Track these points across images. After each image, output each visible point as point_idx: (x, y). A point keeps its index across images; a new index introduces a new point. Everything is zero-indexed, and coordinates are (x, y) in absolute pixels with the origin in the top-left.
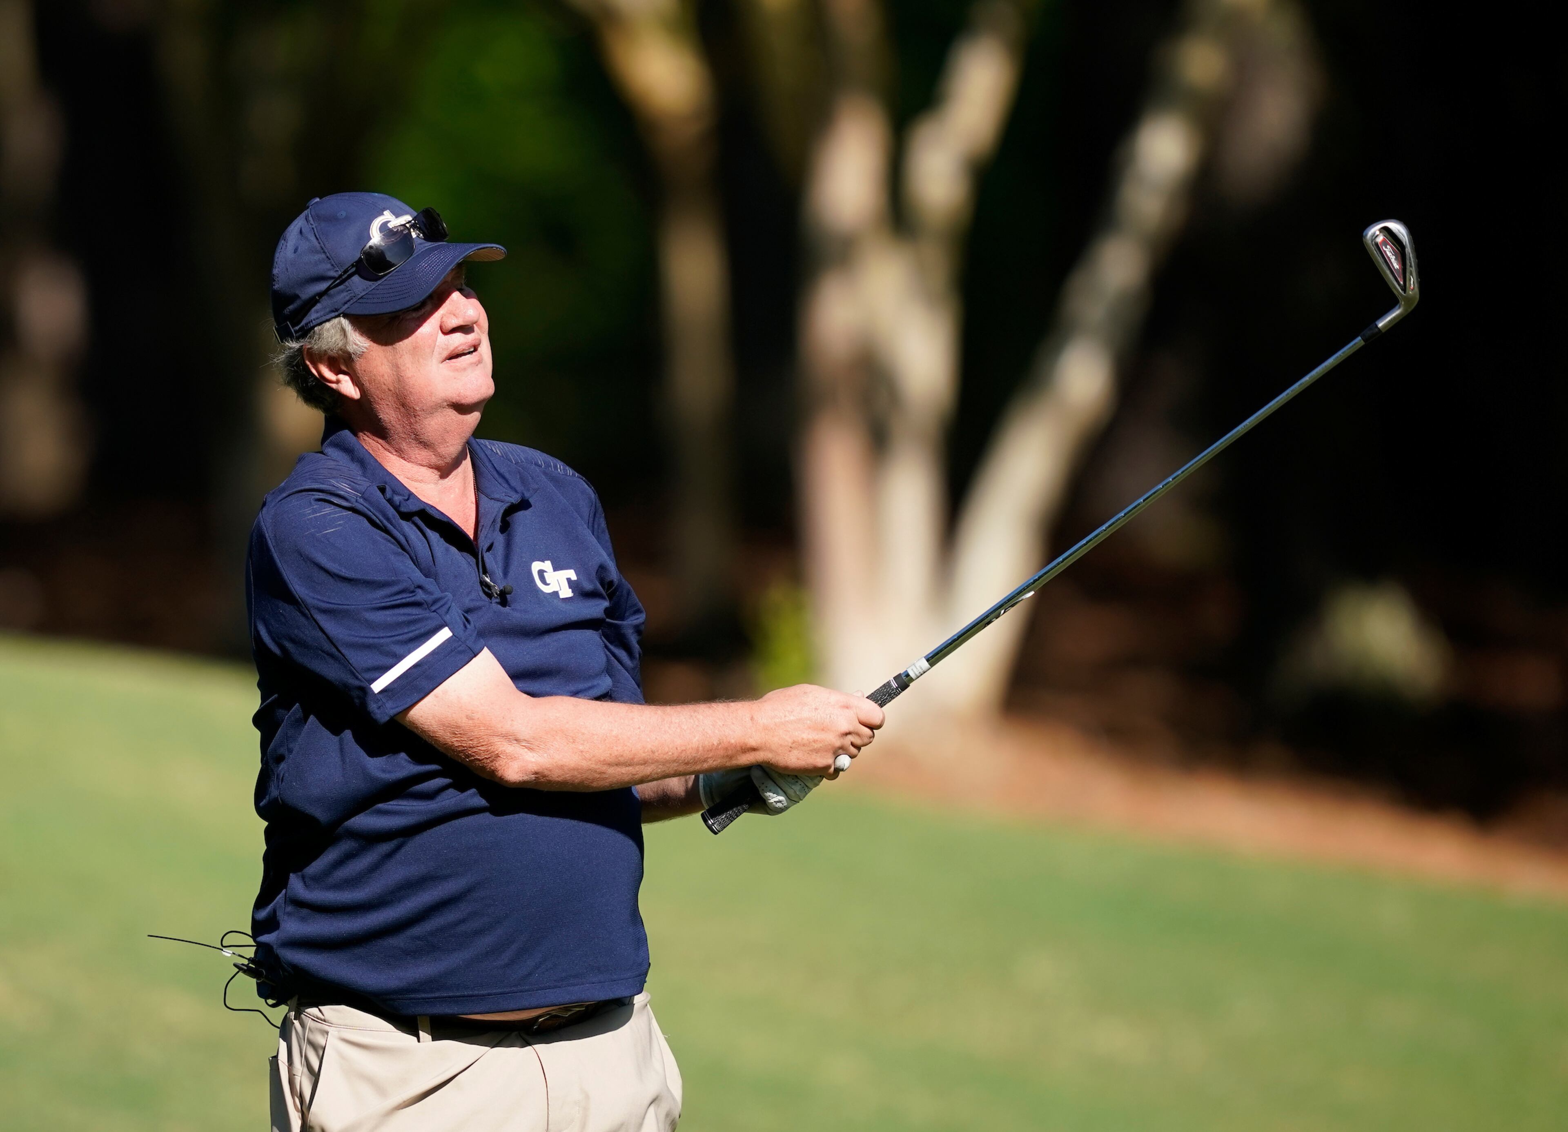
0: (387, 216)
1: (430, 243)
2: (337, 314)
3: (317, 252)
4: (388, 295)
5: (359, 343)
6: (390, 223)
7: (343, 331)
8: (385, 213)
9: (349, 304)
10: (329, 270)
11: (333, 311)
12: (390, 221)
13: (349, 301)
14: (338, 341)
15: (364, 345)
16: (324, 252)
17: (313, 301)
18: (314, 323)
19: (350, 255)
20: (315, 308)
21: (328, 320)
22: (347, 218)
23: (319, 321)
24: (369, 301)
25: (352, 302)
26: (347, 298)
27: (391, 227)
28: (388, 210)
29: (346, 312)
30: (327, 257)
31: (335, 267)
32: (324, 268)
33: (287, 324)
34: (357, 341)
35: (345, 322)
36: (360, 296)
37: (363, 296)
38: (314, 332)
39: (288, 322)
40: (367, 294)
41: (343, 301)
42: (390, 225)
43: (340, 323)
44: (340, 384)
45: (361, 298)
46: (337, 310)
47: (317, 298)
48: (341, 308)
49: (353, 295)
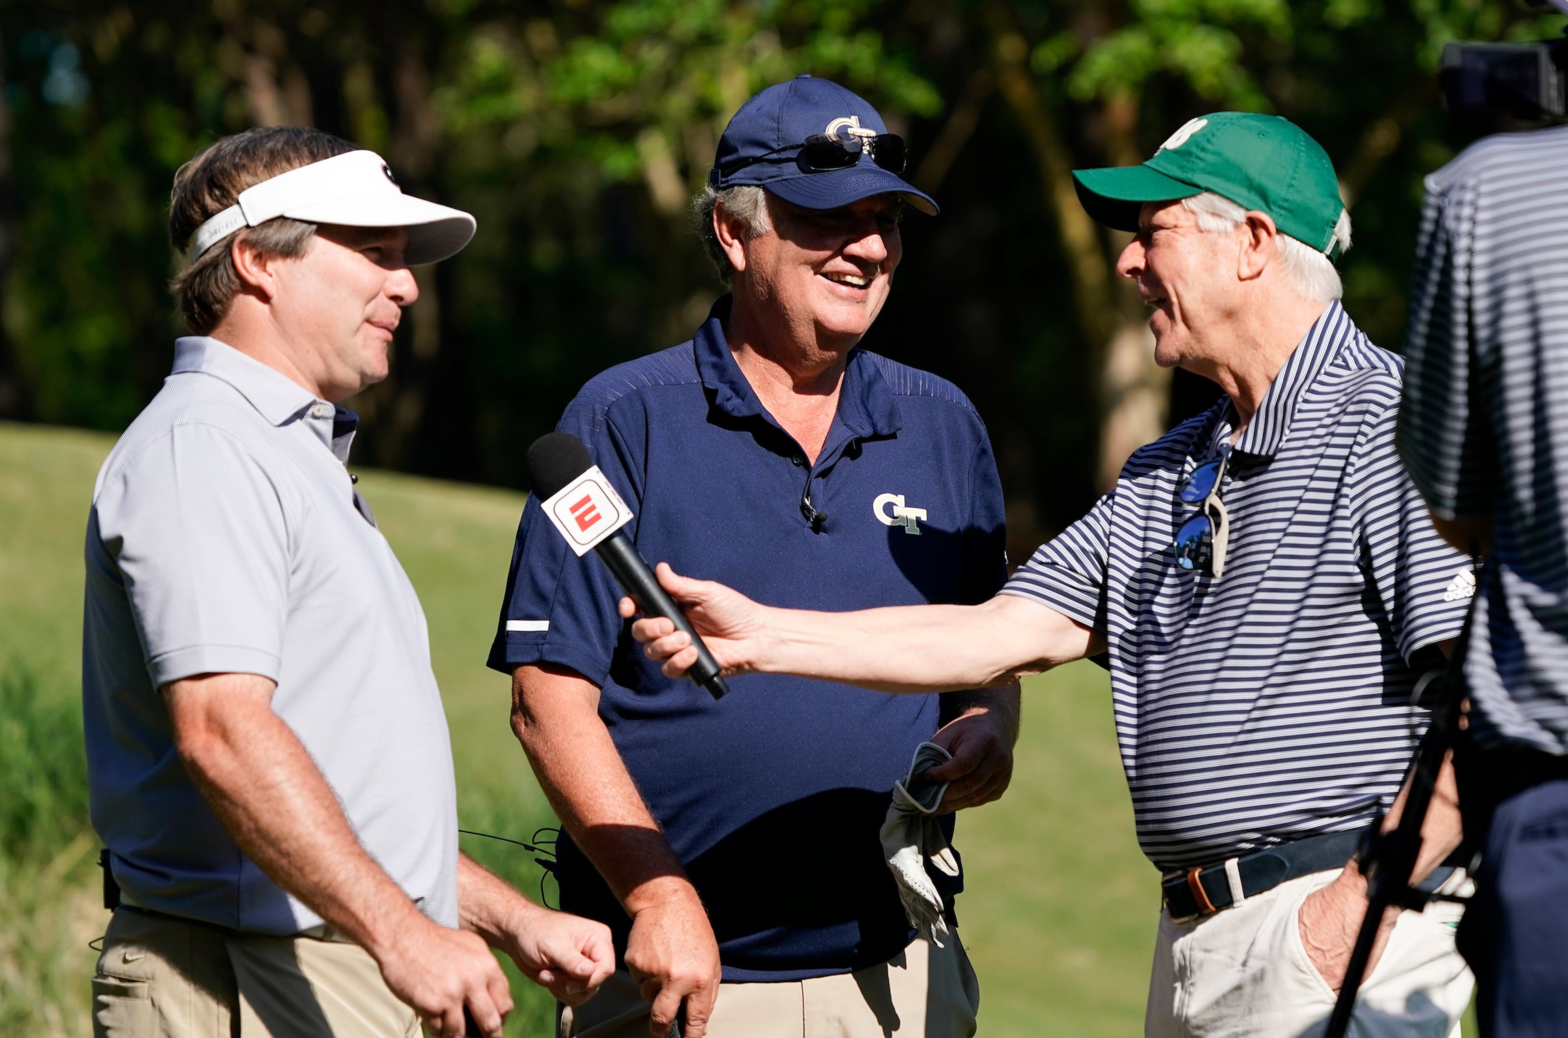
0: (853, 121)
1: (876, 166)
2: (759, 183)
3: (773, 119)
4: (807, 189)
5: (763, 223)
6: (851, 129)
7: (756, 202)
8: (852, 117)
9: (773, 180)
10: (774, 140)
11: (756, 179)
12: (852, 127)
13: (774, 177)
14: (747, 209)
15: (766, 227)
16: (778, 122)
17: (746, 162)
18: (737, 181)
19: (800, 133)
20: (744, 169)
21: (749, 185)
22: (816, 104)
23: (741, 182)
24: (790, 187)
25: (776, 179)
26: (775, 174)
27: (849, 132)
28: (857, 117)
29: (766, 185)
30: (778, 128)
31: (779, 140)
32: (770, 137)
33: (718, 172)
34: (762, 221)
35: (761, 194)
36: (785, 177)
37: (788, 179)
38: (732, 191)
39: (720, 170)
40: (792, 179)
41: (770, 175)
42: (850, 131)
43: (757, 193)
44: (731, 249)
45: (786, 180)
46: (760, 180)
47: (751, 160)
48: (765, 179)
49: (781, 173)
